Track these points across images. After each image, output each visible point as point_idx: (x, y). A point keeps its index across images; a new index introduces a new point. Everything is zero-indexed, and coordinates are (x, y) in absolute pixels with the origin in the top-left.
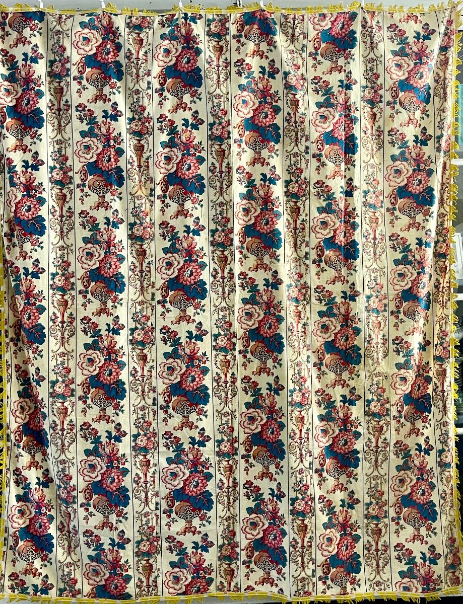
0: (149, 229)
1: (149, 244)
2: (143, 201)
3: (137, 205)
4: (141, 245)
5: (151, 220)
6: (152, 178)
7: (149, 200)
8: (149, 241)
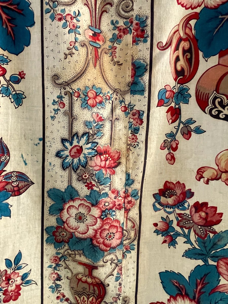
0: (120, 215)
1: (118, 264)
2: (105, 112)
3: (79, 128)
4: (91, 268)
5: (129, 181)
6: (141, 23)
7: (127, 109)
8: (119, 254)
